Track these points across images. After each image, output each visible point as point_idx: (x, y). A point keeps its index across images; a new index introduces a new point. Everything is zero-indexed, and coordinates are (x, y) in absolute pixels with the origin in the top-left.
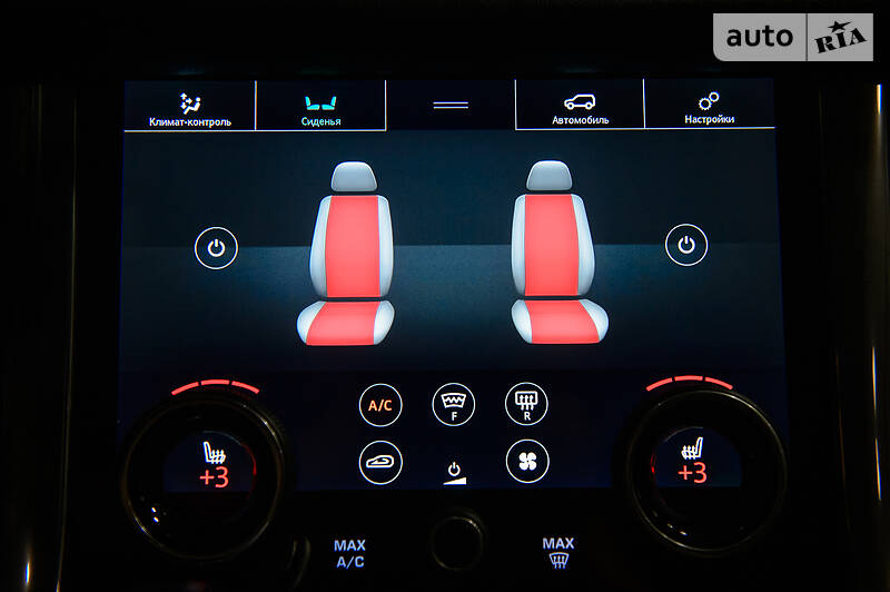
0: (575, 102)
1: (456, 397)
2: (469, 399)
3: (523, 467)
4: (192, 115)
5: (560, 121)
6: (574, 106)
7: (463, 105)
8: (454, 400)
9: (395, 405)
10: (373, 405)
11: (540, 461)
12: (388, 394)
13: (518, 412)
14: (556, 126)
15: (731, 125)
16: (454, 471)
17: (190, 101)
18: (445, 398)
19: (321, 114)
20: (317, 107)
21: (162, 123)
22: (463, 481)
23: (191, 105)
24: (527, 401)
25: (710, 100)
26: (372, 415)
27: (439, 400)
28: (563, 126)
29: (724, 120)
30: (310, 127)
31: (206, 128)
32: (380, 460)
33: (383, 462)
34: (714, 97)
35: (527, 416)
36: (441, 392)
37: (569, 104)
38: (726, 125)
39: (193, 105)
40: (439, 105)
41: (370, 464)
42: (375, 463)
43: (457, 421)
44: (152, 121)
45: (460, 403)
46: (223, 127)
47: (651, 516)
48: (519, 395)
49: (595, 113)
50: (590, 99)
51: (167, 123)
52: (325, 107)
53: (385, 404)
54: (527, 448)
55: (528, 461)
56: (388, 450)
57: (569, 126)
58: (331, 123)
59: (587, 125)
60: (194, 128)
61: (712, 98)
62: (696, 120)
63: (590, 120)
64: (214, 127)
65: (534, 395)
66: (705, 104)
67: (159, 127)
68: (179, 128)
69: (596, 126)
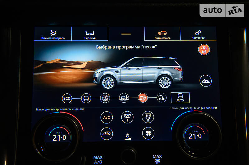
0: (161, 33)
1: (128, 115)
2: (132, 116)
3: (147, 135)
4: (54, 36)
6: (161, 34)
7: (130, 34)
8: (127, 116)
9: (111, 117)
10: (104, 117)
11: (152, 133)
12: (109, 114)
13: (145, 119)
14: (156, 39)
15: (204, 39)
16: (128, 136)
17: (53, 32)
18: (125, 115)
19: (90, 36)
20: (89, 34)
21: (45, 38)
22: (130, 139)
23: (53, 33)
24: (148, 116)
25: (198, 33)
26: (104, 120)
27: (123, 116)
28: (158, 39)
29: (202, 38)
30: (87, 40)
31: (58, 40)
32: (106, 133)
34: (200, 32)
35: (148, 120)
37: (159, 34)
39: (54, 33)
40: (123, 34)
41: (104, 134)
42: (105, 134)
43: (128, 122)
44: (42, 38)
45: (129, 117)
46: (62, 40)
47: (184, 149)
48: (146, 115)
49: (166, 36)
50: (165, 32)
51: (47, 38)
52: (91, 34)
53: (108, 117)
54: (148, 130)
55: (148, 133)
56: (109, 130)
57: (159, 39)
58: (93, 38)
59: (164, 39)
60: (54, 40)
61: (199, 32)
62: (195, 38)
63: (165, 38)
64: (60, 40)
65: (150, 115)
67: (44, 40)
68: (50, 40)
69: (167, 39)
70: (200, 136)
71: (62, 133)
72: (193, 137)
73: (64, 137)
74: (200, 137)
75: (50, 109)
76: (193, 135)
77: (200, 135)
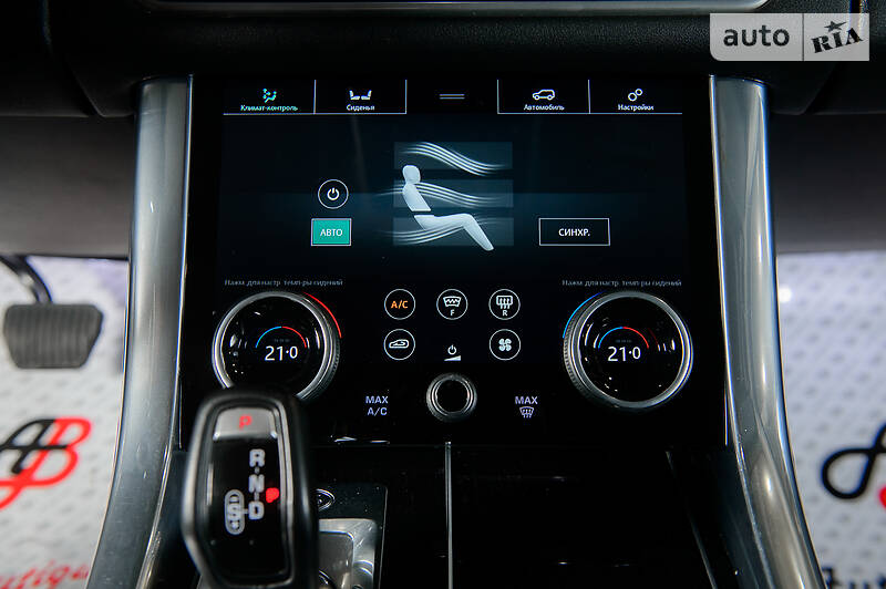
0: (540, 95)
1: (454, 299)
2: (463, 302)
3: (502, 348)
4: (270, 103)
5: (529, 108)
6: (539, 98)
7: (460, 96)
8: (452, 301)
9: (410, 304)
10: (394, 304)
11: (514, 345)
12: (405, 296)
13: (498, 310)
14: (527, 111)
15: (651, 111)
16: (452, 351)
17: (269, 94)
18: (446, 299)
19: (360, 103)
20: (358, 98)
21: (250, 109)
22: (458, 358)
23: (269, 96)
24: (504, 303)
25: (636, 95)
26: (394, 311)
27: (442, 302)
28: (532, 111)
29: (646, 108)
30: (353, 111)
31: (280, 111)
32: (399, 343)
33: (402, 344)
34: (639, 92)
35: (505, 313)
36: (444, 295)
37: (536, 97)
38: (647, 111)
39: (271, 96)
40: (444, 96)
41: (392, 345)
42: (395, 345)
43: (454, 316)
44: (242, 107)
45: (456, 303)
46: (292, 111)
48: (499, 298)
49: (554, 102)
50: (551, 93)
51: (253, 108)
52: (363, 98)
53: (403, 304)
54: (505, 336)
56: (406, 336)
57: (536, 111)
58: (367, 108)
59: (549, 111)
60: (271, 112)
61: (637, 93)
62: (626, 108)
63: (551, 107)
64: (285, 111)
65: (510, 298)
66: (632, 97)
67: (247, 111)
68: (261, 112)
69: (555, 111)
70: (636, 353)
71: (287, 341)
72: (619, 354)
73: (294, 350)
74: (637, 355)
75: (259, 283)
76: (618, 349)
77: (636, 351)
